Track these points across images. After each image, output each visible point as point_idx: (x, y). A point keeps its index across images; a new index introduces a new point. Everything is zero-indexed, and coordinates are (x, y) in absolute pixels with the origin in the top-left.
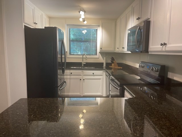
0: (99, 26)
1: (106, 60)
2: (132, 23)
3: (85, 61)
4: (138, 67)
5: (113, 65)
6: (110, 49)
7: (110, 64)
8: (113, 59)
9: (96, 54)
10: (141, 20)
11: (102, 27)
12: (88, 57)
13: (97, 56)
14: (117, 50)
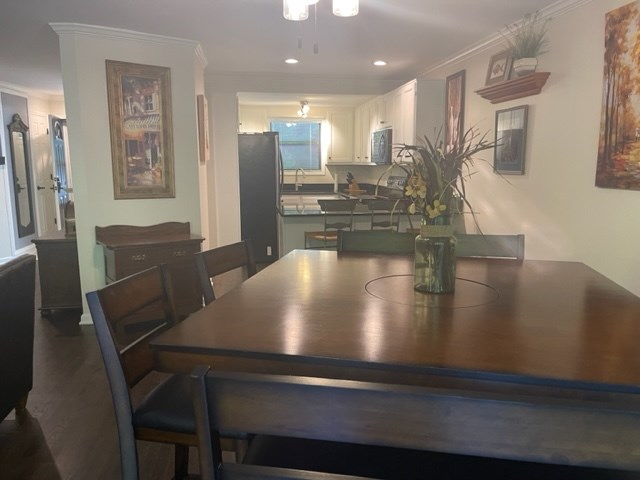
0: (325, 119)
1: (339, 179)
2: (376, 127)
3: (301, 181)
4: (386, 185)
5: (351, 186)
6: (346, 160)
7: (346, 186)
8: (350, 177)
9: (320, 168)
10: (385, 125)
11: (331, 121)
12: (306, 173)
13: (322, 172)
14: (357, 161)
